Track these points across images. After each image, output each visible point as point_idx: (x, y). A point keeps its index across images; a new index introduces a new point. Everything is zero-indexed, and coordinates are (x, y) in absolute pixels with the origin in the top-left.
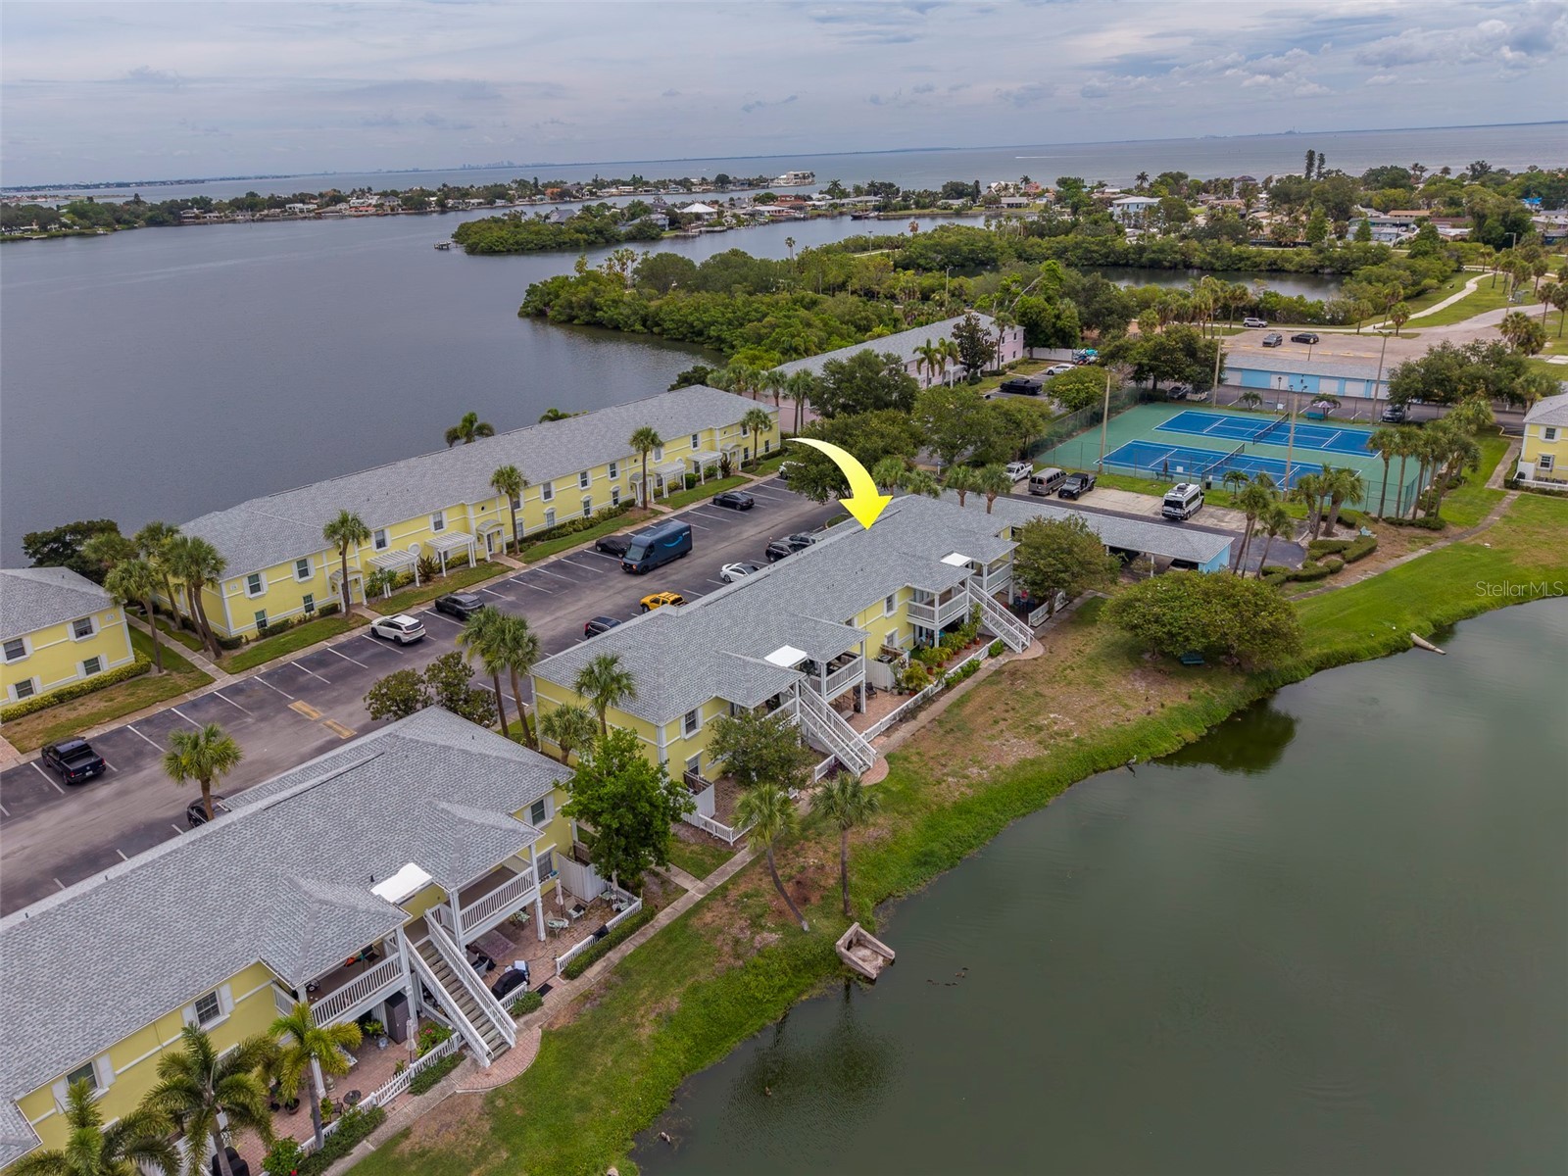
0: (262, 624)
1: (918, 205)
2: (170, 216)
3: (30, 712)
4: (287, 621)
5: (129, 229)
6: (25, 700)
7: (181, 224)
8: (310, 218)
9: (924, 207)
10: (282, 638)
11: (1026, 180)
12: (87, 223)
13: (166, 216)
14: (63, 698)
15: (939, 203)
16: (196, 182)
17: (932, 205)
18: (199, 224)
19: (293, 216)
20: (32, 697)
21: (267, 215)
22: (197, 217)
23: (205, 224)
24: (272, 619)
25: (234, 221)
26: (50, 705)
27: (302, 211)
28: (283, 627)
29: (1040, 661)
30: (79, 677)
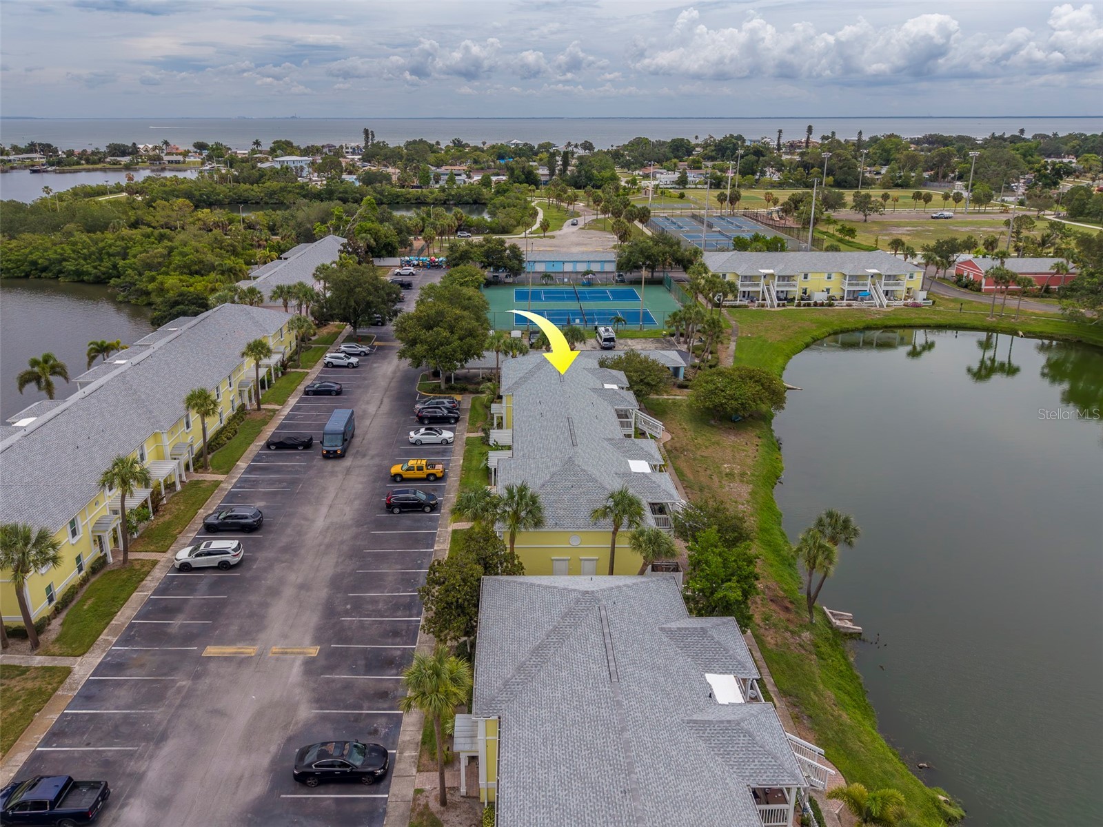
1: (88, 162)
9: (94, 163)
11: (166, 143)
15: (108, 160)
17: (100, 161)
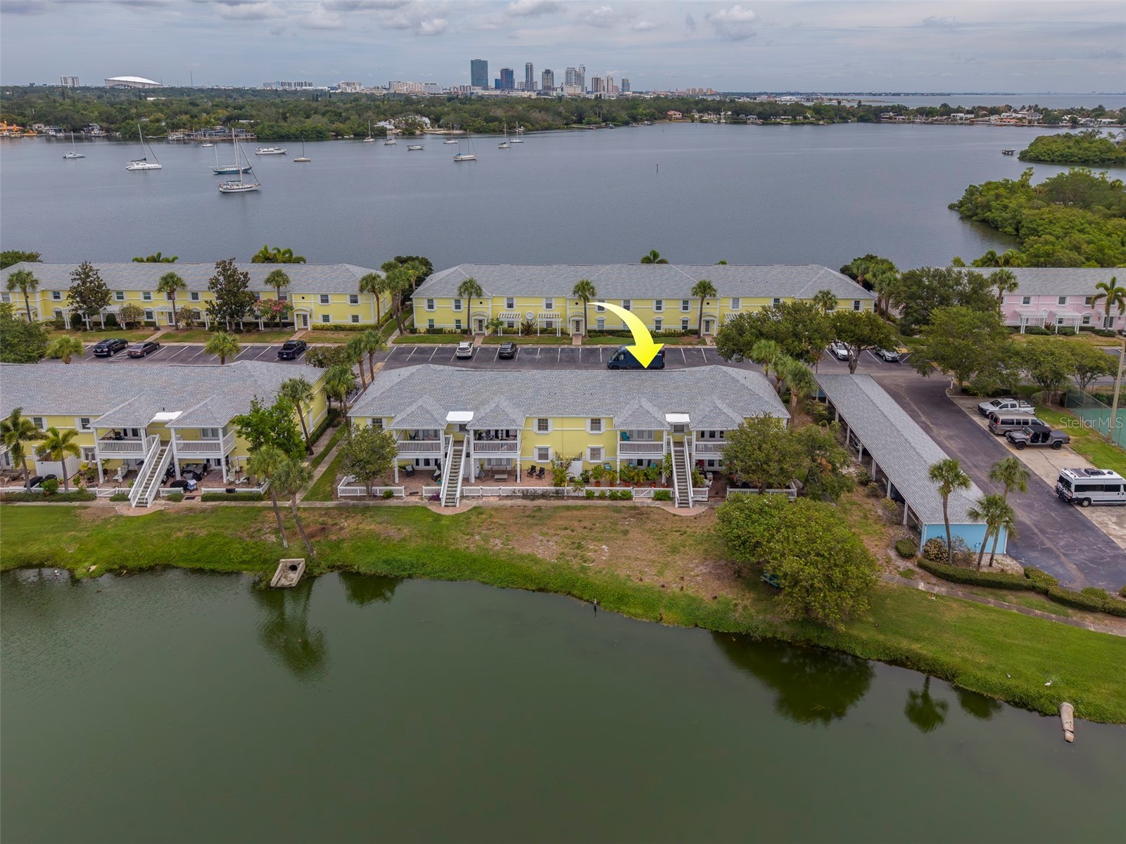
0: (432, 326)
2: (871, 115)
3: (322, 329)
4: (442, 329)
5: (843, 122)
6: (324, 323)
7: (879, 122)
8: (965, 124)
10: (436, 336)
12: (819, 117)
13: (871, 116)
14: (338, 328)
16: (944, 95)
18: (890, 123)
19: (954, 122)
20: (327, 323)
21: (936, 120)
22: (890, 118)
23: (895, 123)
24: (437, 325)
25: (913, 122)
26: (332, 330)
27: (961, 119)
28: (440, 331)
29: (677, 518)
30: (348, 322)
